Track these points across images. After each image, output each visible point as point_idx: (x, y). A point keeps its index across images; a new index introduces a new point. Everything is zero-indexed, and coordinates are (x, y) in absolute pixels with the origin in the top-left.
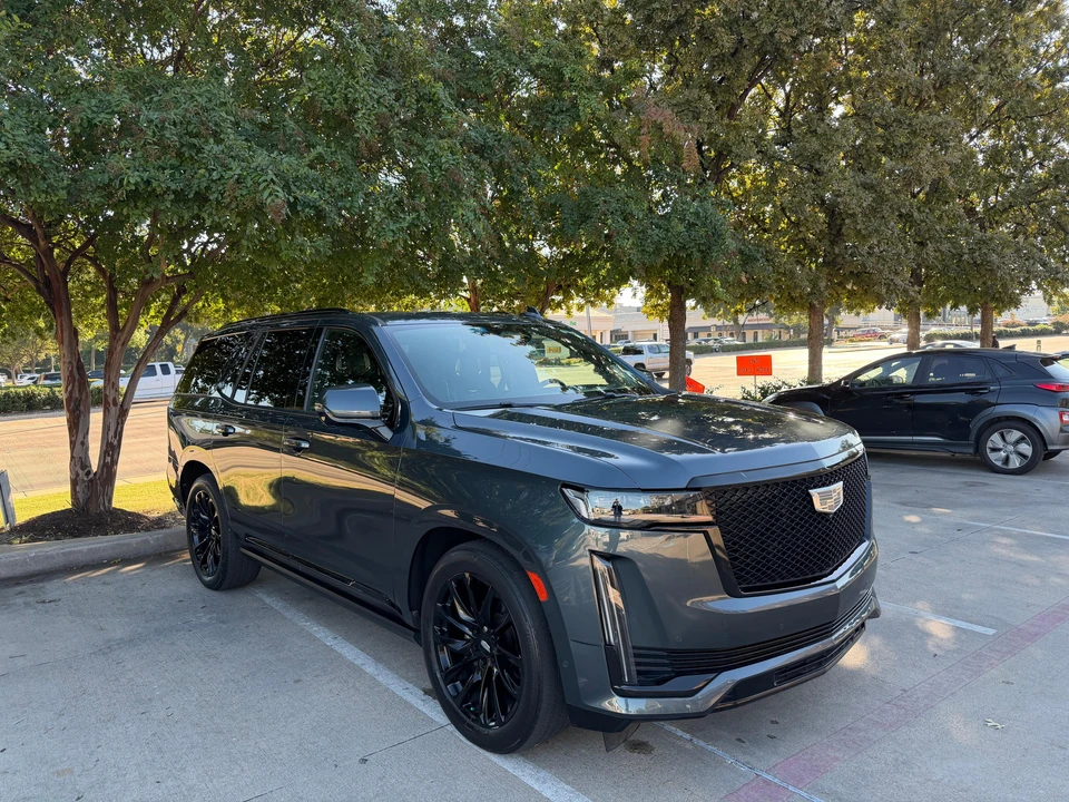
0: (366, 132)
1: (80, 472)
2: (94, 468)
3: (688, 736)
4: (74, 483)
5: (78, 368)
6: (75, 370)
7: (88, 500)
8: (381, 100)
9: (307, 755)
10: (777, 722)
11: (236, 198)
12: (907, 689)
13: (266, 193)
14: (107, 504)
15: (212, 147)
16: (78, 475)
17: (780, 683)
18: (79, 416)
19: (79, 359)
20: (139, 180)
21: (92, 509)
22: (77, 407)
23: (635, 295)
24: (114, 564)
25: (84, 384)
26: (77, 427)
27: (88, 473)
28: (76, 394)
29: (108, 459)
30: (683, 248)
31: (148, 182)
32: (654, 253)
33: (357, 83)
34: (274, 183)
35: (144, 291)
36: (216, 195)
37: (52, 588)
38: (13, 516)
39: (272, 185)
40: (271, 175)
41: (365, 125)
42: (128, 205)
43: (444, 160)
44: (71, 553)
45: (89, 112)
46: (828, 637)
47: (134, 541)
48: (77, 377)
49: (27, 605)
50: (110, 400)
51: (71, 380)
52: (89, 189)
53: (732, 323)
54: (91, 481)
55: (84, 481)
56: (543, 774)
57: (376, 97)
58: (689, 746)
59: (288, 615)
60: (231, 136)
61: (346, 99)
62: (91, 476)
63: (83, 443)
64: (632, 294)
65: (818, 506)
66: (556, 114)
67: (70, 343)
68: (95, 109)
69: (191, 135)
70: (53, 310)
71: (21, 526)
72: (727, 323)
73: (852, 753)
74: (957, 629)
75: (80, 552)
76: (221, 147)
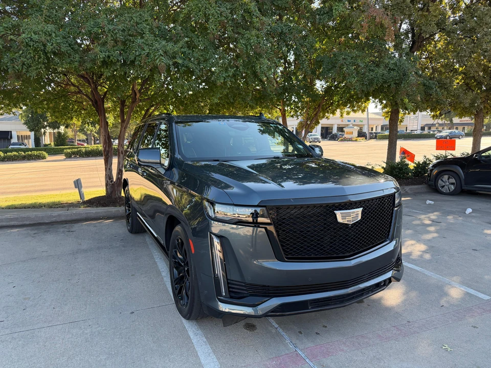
0: (213, 29)
1: (109, 181)
2: (115, 180)
3: (276, 326)
4: (107, 185)
5: (108, 138)
6: (107, 139)
7: (112, 192)
8: (222, 14)
9: (113, 307)
10: (326, 327)
11: (146, 63)
12: (411, 320)
13: (158, 61)
14: (119, 194)
15: (139, 41)
16: (108, 182)
17: (312, 308)
18: (108, 158)
19: (109, 134)
20: (104, 56)
21: (113, 197)
22: (107, 154)
23: (376, 107)
24: (104, 219)
25: (110, 144)
26: (108, 163)
27: (112, 181)
28: (107, 149)
29: (120, 176)
30: (385, 82)
31: (109, 57)
32: (369, 84)
33: (211, 6)
34: (162, 56)
35: (132, 105)
36: (138, 62)
37: (76, 227)
38: (83, 196)
39: (161, 57)
40: (161, 52)
41: (213, 26)
42: (103, 67)
43: (252, 41)
44: (88, 213)
45: (90, 27)
46: (347, 288)
47: (113, 210)
48: (107, 141)
49: (63, 232)
50: (120, 152)
51: (105, 143)
52: (88, 61)
53: (449, 122)
54: (113, 184)
55: (110, 185)
56: (200, 332)
57: (219, 12)
58: (274, 331)
59: (150, 247)
60: (148, 35)
61: (205, 14)
62: (113, 182)
63: (109, 169)
64: (375, 106)
65: (340, 219)
66: (322, 15)
67: (105, 127)
68: (92, 26)
69: (130, 35)
70: (98, 113)
71: (87, 201)
72: (446, 122)
73: (354, 349)
74: (468, 293)
75: (92, 213)
76: (143, 40)
